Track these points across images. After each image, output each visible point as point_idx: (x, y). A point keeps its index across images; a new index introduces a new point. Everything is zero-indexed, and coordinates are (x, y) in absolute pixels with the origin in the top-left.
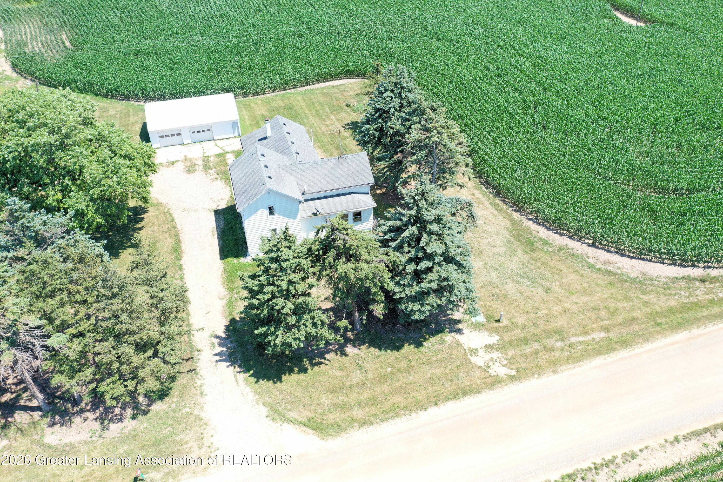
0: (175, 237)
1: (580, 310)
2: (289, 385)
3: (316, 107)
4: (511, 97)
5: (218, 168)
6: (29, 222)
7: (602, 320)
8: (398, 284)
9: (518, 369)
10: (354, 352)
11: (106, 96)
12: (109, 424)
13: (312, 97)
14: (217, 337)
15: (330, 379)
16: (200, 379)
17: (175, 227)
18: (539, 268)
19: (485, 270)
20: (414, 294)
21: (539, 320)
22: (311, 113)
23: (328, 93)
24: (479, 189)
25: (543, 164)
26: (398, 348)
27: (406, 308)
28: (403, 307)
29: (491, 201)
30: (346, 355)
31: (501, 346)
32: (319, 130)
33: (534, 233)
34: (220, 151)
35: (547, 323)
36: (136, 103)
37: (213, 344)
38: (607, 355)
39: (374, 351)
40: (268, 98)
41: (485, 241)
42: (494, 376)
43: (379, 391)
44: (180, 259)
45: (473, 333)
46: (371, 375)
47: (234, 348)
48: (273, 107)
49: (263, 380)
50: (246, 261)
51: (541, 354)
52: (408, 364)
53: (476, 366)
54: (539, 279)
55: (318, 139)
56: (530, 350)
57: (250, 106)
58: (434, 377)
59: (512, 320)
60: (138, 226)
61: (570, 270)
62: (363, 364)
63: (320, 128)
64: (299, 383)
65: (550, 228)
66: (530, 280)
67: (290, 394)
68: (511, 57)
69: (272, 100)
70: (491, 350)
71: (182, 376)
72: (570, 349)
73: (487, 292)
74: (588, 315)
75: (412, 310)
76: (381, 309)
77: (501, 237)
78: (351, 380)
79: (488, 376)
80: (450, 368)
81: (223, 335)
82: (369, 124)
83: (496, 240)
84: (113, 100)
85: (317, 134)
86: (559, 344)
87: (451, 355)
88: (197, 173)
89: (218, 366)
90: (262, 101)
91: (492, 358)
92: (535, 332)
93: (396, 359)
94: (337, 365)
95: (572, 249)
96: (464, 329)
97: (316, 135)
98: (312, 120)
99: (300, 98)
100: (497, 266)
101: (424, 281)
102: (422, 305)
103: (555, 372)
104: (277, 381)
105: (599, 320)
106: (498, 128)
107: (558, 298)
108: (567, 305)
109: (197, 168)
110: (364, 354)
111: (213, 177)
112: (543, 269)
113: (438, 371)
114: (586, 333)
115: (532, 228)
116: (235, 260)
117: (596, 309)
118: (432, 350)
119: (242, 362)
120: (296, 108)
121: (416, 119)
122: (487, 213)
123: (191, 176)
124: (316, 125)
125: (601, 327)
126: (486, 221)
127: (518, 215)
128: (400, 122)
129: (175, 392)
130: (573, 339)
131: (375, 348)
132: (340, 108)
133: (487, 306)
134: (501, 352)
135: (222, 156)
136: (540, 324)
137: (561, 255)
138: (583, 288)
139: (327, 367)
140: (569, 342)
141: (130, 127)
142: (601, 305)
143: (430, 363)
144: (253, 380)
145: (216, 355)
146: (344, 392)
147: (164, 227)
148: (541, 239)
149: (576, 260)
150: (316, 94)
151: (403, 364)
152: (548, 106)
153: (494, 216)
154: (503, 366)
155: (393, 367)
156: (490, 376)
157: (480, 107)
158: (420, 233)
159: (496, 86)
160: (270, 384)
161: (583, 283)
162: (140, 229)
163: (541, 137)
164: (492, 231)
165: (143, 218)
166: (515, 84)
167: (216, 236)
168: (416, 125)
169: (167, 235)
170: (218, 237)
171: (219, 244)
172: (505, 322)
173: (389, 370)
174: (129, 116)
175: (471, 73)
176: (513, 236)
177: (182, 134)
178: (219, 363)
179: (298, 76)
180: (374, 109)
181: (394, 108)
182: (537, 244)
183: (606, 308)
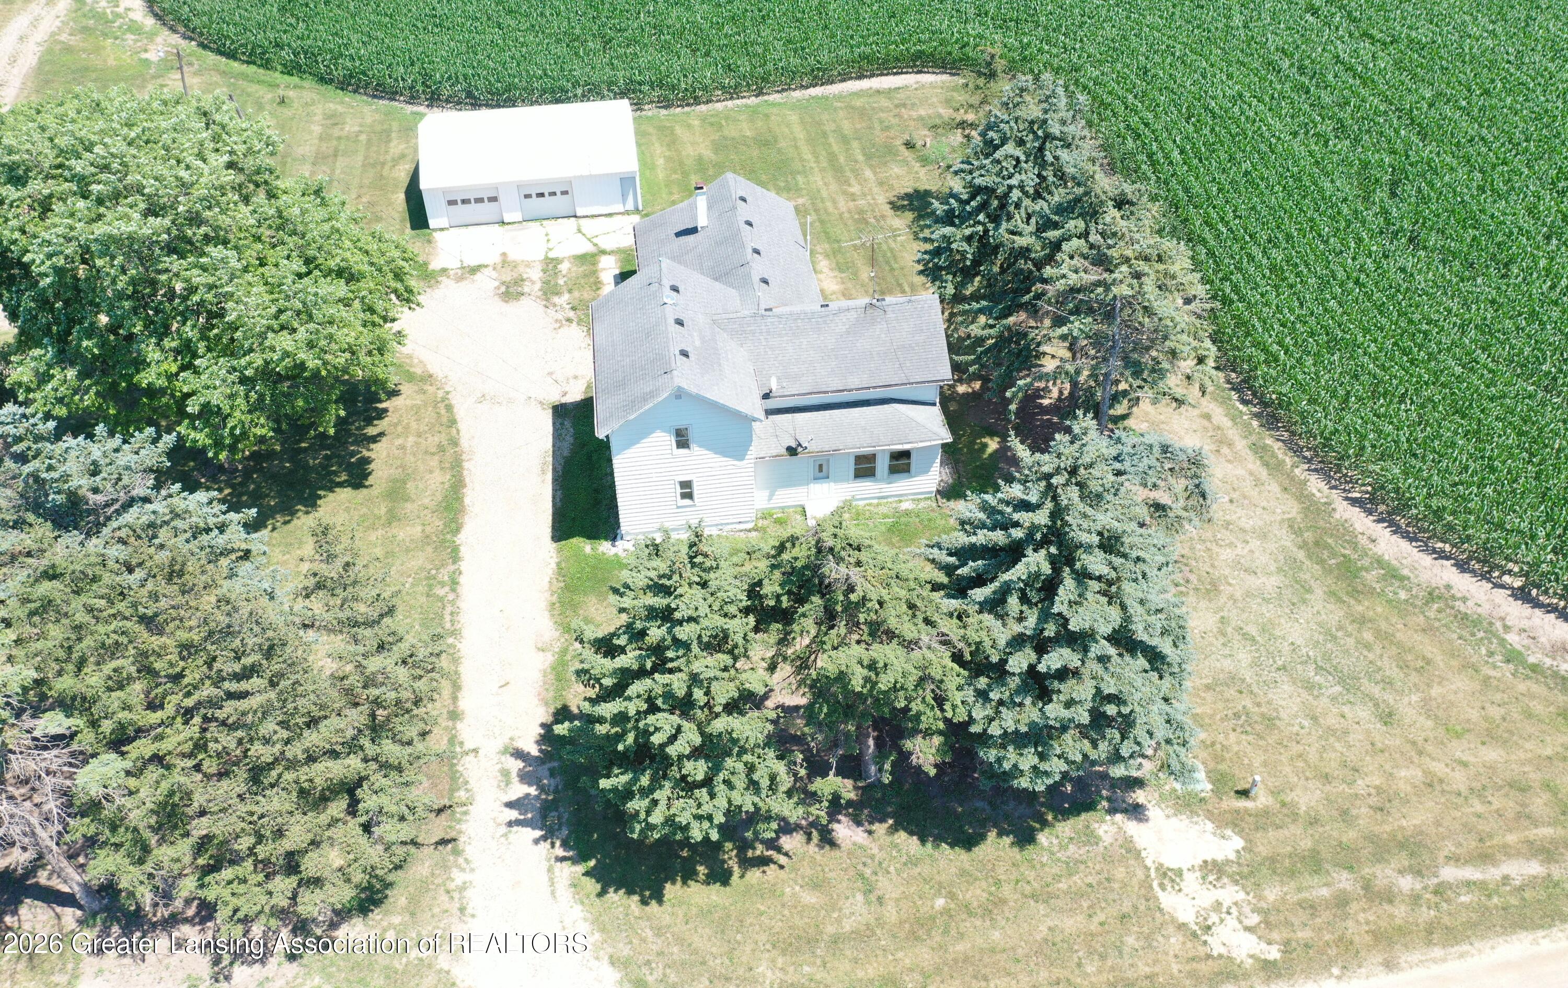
0: (452, 468)
1: (1474, 785)
2: (680, 913)
3: (830, 145)
4: (1332, 152)
5: (576, 294)
6: (50, 468)
7: (1536, 823)
8: (982, 695)
9: (1287, 943)
10: (855, 838)
11: (343, 85)
12: (231, 964)
13: (825, 117)
14: (519, 754)
15: (786, 912)
16: (463, 870)
17: (455, 443)
18: (1368, 647)
19: (1222, 640)
20: (1024, 729)
21: (1358, 802)
22: (817, 162)
23: (864, 109)
24: (1224, 402)
25: (1405, 352)
26: (969, 842)
27: (999, 760)
28: (991, 755)
29: (1254, 438)
30: (833, 844)
31: (1246, 870)
32: (831, 209)
33: (1363, 541)
34: (587, 248)
35: (1379, 816)
36: (409, 108)
37: (505, 773)
38: (1541, 933)
39: (908, 842)
40: (717, 114)
41: (1226, 554)
42: (1220, 956)
43: (907, 961)
44: (457, 531)
45: (1174, 819)
46: (891, 913)
47: (556, 791)
48: (725, 138)
49: (616, 891)
50: (613, 551)
51: (1354, 907)
52: (991, 894)
53: (1173, 920)
54: (1365, 681)
55: (826, 233)
56: (1325, 892)
57: (672, 133)
58: (1058, 939)
59: (1282, 796)
60: (371, 431)
61: (1454, 663)
62: (874, 878)
63: (834, 202)
64: (705, 913)
65: (1408, 532)
66: (1341, 681)
67: (680, 940)
68: (1340, 38)
69: (727, 118)
70: (1218, 879)
71: (421, 855)
72: (1437, 899)
73: (1220, 705)
74: (1496, 804)
75: (1015, 766)
76: (934, 751)
77: (1272, 546)
78: (839, 921)
79: (1202, 954)
80: (1101, 917)
81: (534, 751)
82: (952, 224)
83: (1257, 554)
84: (358, 97)
85: (824, 217)
86: (1407, 883)
87: (1108, 880)
88: (524, 301)
89: (512, 837)
90: (703, 119)
91: (1219, 904)
92: (1344, 840)
93: (963, 873)
94: (809, 872)
95: (1464, 600)
96: (1149, 806)
97: (822, 222)
98: (817, 179)
99: (794, 118)
100: (1252, 630)
101: (1055, 697)
102: (1042, 757)
103: (1389, 965)
104: (651, 897)
105: (1527, 823)
106: (1289, 237)
107: (1414, 743)
108: (1439, 768)
109: (526, 289)
110: (881, 850)
111: (559, 316)
112: (1378, 652)
113: (1071, 924)
114: (1484, 858)
115: (1359, 527)
116: (585, 546)
117: (1519, 787)
118: (1059, 860)
119: (570, 833)
120: (782, 144)
121: (1075, 225)
122: (1240, 472)
123: (513, 308)
124: (824, 194)
125: (1530, 843)
126: (1235, 496)
127: (1322, 485)
128: (1032, 228)
129: (398, 898)
130: (1449, 873)
131: (911, 833)
132: (889, 151)
133: (1218, 747)
134: (1244, 888)
135: (588, 260)
136: (1357, 817)
137: (1432, 614)
138: (1486, 719)
139: (782, 873)
140: (1436, 881)
141: (387, 167)
142: (1535, 777)
143: (1051, 896)
144: (592, 886)
145: (510, 805)
146: (819, 952)
147: (430, 439)
148: (1379, 562)
149: (1473, 635)
150: (835, 109)
151: (979, 892)
152: (1431, 185)
153: (1258, 483)
154: (1248, 929)
155: (952, 896)
156: (1209, 957)
157: (1247, 173)
158: (1057, 570)
159: (1292, 117)
160: (633, 906)
161: (1488, 705)
162: (374, 439)
163: (1403, 270)
164: (1248, 527)
165: (385, 410)
166: (1345, 114)
167: (549, 476)
168: (1075, 242)
169: (434, 462)
170: (555, 480)
171: (554, 497)
172: (1262, 799)
173: (940, 902)
174: (389, 141)
175: (1230, 76)
176: (1304, 546)
177: (501, 198)
178: (515, 829)
179: (795, 61)
180: (971, 185)
181: (1021, 187)
182: (1369, 577)
183: (1547, 786)
